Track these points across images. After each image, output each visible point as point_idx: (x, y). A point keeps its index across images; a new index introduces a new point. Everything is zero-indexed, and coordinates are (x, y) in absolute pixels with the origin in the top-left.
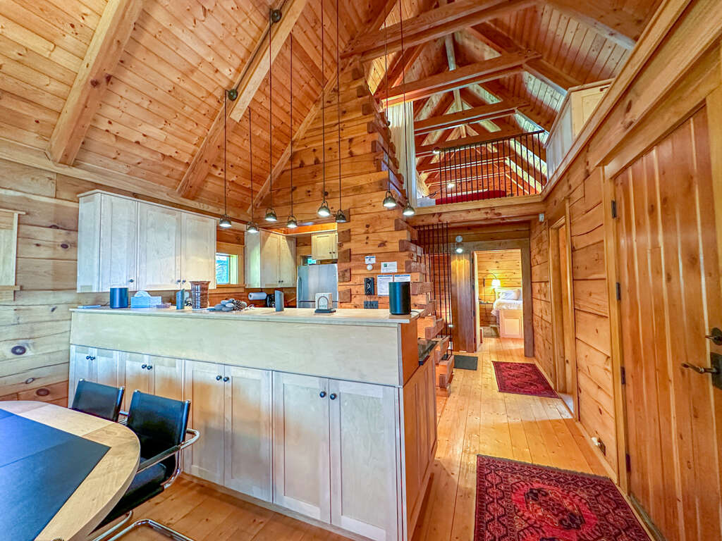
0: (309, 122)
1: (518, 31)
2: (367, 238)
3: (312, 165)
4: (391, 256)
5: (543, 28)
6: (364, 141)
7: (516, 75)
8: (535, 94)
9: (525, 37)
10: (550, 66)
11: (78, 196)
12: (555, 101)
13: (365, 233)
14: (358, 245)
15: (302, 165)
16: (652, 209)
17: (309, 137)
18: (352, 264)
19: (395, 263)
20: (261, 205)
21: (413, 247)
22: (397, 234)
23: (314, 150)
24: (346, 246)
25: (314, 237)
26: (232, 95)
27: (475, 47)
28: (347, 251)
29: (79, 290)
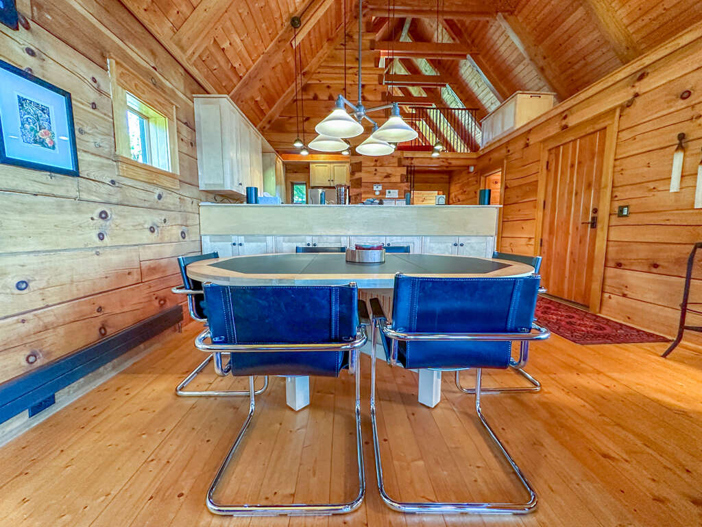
0: (321, 58)
1: (469, 30)
2: (376, 170)
3: (326, 100)
4: (393, 186)
5: (489, 35)
6: (375, 90)
7: (453, 61)
8: (464, 77)
9: (473, 35)
10: (484, 62)
11: (194, 95)
12: (477, 87)
13: (374, 166)
14: (367, 175)
15: (315, 98)
16: (572, 166)
17: (323, 73)
18: (362, 190)
19: (397, 191)
20: (269, 129)
22: (399, 169)
23: (328, 87)
24: (357, 175)
25: (311, 166)
26: (296, 22)
27: (429, 23)
28: (357, 179)
29: (202, 187)
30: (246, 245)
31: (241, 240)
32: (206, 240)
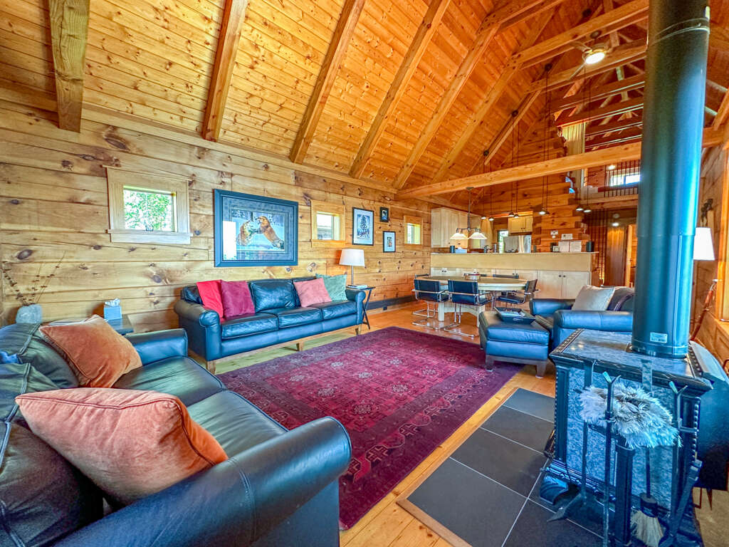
2: (553, 221)
4: (568, 231)
11: (431, 210)
13: (552, 218)
14: (547, 224)
18: (542, 235)
19: (571, 234)
21: (582, 225)
22: (574, 218)
25: (510, 219)
26: (486, 154)
28: (538, 228)
29: (432, 247)
30: (447, 272)
31: (446, 269)
32: (432, 269)
